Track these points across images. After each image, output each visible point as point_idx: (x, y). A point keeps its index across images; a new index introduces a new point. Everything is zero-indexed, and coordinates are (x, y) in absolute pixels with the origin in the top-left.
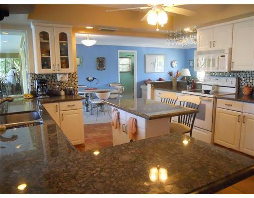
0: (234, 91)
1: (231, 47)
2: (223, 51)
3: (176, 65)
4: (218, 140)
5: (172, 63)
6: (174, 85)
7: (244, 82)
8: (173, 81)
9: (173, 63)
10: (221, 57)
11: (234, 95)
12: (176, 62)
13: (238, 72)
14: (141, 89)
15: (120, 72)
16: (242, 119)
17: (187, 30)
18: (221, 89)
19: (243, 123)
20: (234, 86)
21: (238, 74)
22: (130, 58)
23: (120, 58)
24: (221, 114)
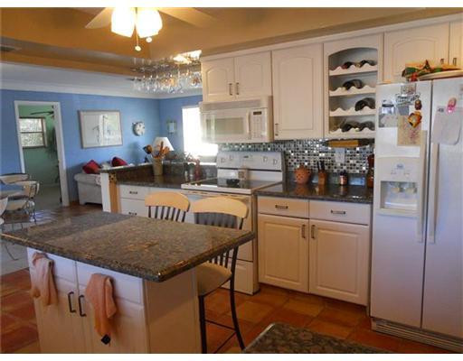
0: (279, 177)
1: (270, 94)
2: (257, 103)
3: (144, 131)
4: (267, 277)
5: (134, 126)
6: (158, 171)
7: (295, 160)
8: (155, 165)
9: (138, 127)
10: (255, 113)
11: (281, 186)
12: (142, 125)
13: (283, 142)
14: (76, 183)
15: (24, 148)
16: (309, 232)
17: (180, 58)
18: (255, 176)
19: (311, 239)
20: (280, 169)
21: (282, 146)
22: (42, 118)
23: (21, 118)
24: (268, 225)
